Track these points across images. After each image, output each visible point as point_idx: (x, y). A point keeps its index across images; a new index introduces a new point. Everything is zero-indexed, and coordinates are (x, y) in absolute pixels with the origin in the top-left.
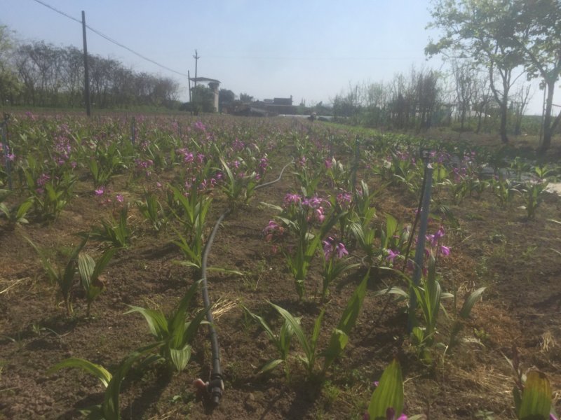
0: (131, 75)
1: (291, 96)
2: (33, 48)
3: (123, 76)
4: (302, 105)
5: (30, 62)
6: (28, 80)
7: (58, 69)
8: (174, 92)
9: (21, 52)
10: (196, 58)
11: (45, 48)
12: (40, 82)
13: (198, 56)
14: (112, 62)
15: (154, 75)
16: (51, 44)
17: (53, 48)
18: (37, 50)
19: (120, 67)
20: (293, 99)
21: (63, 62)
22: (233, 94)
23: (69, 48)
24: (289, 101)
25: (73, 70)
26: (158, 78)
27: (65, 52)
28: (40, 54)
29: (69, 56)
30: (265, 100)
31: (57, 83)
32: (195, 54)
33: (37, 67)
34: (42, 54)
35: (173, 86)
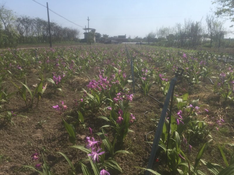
0: (61, 29)
1: (126, 35)
2: (22, 19)
3: (58, 29)
4: (129, 38)
5: (21, 25)
6: (21, 32)
7: (32, 28)
8: (78, 35)
9: (17, 21)
10: (88, 20)
11: (27, 19)
12: (25, 33)
13: (89, 19)
14: (54, 23)
15: (70, 28)
16: (29, 17)
17: (30, 18)
18: (24, 20)
19: (57, 25)
20: (126, 36)
21: (34, 24)
22: (100, 34)
23: (36, 18)
24: (125, 37)
25: (38, 28)
26: (71, 29)
27: (35, 20)
28: (25, 21)
29: (36, 22)
30: (114, 37)
31: (32, 33)
32: (88, 19)
33: (24, 27)
34: (26, 21)
35: (77, 32)
